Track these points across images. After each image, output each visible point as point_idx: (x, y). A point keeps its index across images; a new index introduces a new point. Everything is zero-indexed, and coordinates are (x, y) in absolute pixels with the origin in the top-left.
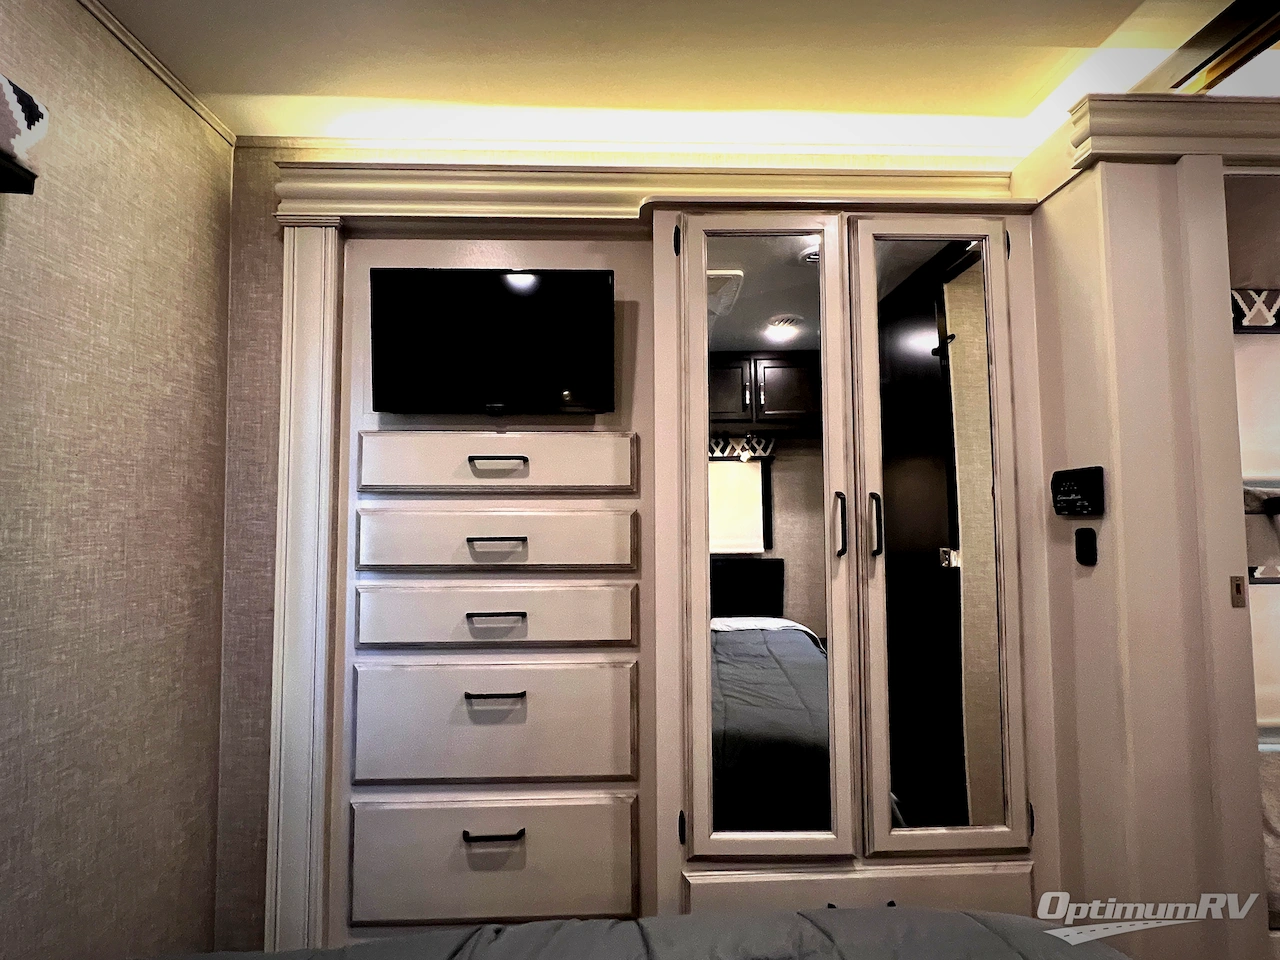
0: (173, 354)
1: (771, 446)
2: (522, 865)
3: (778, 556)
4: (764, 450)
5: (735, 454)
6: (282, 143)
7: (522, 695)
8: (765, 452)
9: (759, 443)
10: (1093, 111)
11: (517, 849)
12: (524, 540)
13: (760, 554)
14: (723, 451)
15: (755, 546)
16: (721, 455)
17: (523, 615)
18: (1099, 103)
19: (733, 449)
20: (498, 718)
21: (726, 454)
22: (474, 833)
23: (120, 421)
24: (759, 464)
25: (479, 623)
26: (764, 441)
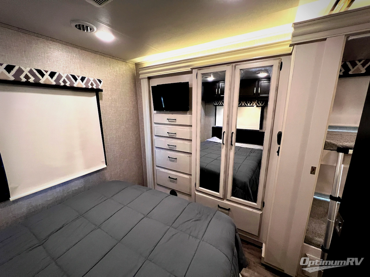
0: (128, 104)
1: (264, 103)
2: (176, 183)
3: (264, 131)
4: (262, 104)
5: (253, 105)
6: (140, 63)
7: (176, 158)
8: (262, 105)
9: (260, 102)
10: (295, 28)
11: (176, 181)
12: (176, 133)
13: (259, 130)
14: (250, 104)
15: (257, 128)
16: (250, 105)
17: (176, 146)
18: (297, 25)
19: (253, 104)
20: (173, 161)
21: (251, 105)
22: (170, 177)
23: (121, 115)
24: (261, 108)
25: (170, 146)
26: (262, 102)
